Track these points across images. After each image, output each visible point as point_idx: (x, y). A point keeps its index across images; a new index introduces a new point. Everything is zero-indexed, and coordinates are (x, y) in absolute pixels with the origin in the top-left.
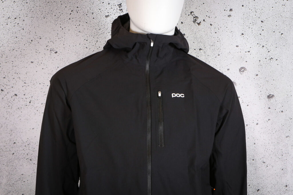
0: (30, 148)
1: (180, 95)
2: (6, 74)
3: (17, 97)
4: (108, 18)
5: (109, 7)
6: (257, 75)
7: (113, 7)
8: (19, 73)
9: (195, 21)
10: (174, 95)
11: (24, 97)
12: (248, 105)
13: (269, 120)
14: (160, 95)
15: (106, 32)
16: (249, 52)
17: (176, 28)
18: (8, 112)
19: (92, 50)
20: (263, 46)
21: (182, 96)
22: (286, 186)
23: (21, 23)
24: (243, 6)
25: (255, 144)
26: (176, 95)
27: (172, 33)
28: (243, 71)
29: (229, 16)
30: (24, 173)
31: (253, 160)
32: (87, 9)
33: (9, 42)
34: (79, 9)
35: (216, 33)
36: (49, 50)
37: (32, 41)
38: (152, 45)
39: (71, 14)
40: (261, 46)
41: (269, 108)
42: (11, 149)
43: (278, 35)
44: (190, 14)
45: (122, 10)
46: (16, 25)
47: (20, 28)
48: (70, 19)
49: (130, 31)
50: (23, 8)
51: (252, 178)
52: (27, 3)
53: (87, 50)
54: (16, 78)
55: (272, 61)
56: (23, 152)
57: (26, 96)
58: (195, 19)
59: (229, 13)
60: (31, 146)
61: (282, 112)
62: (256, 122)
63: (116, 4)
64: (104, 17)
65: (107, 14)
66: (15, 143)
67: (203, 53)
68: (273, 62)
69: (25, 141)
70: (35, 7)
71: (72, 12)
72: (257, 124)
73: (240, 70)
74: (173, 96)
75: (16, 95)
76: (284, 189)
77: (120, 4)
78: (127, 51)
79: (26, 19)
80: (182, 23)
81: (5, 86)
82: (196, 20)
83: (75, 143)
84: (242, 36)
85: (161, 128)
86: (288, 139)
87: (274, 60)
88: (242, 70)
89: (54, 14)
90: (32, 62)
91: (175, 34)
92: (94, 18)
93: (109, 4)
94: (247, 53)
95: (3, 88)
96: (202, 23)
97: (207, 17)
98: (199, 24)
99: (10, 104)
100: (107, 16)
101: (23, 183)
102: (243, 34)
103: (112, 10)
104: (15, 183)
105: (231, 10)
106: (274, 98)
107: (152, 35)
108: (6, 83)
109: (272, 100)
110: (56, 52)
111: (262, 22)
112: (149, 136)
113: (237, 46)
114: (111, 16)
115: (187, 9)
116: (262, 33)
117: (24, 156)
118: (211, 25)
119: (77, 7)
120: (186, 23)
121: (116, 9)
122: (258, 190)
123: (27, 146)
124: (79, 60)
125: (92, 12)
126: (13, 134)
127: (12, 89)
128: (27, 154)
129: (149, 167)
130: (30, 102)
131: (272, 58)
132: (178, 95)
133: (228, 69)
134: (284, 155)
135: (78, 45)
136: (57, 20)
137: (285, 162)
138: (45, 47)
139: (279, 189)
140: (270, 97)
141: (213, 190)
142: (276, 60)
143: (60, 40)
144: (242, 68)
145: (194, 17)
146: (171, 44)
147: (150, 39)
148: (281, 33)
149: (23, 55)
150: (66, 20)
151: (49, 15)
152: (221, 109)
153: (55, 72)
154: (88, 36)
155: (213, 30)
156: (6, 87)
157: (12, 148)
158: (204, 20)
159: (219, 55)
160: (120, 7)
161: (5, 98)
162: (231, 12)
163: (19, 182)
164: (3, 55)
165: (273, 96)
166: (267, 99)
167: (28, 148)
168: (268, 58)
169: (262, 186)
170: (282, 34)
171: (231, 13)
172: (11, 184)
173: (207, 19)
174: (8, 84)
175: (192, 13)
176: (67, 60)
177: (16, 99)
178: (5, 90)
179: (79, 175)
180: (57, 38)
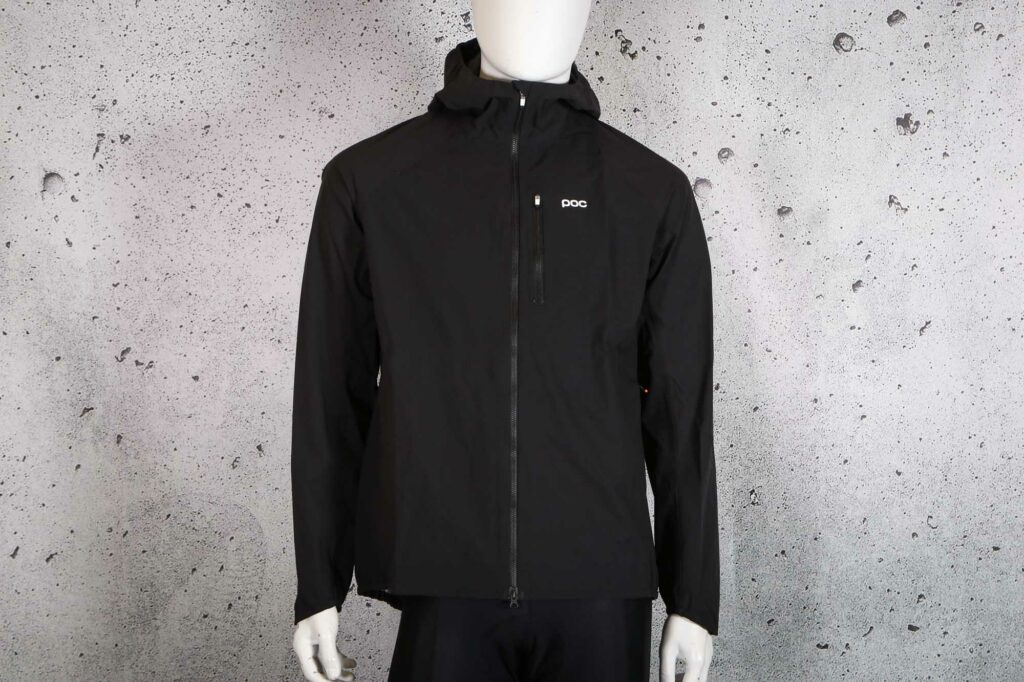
0: (278, 318)
1: (579, 204)
2: (227, 161)
3: (251, 210)
4: (442, 44)
5: (442, 20)
6: (756, 165)
7: (450, 19)
8: (254, 161)
9: (624, 51)
10: (566, 203)
11: (265, 210)
12: (736, 230)
13: (781, 260)
14: (537, 202)
15: (436, 73)
16: (739, 115)
17: (574, 68)
18: (231, 242)
19: (407, 110)
20: (769, 104)
21: (583, 204)
22: (816, 401)
23: (258, 54)
24: (727, 18)
25: (749, 311)
26: (570, 203)
27: (564, 79)
28: (726, 157)
29: (698, 39)
30: (266, 370)
31: (746, 345)
32: (396, 25)
33: (234, 95)
34: (379, 23)
35: (669, 75)
36: (318, 111)
37: (281, 91)
38: (523, 102)
39: (362, 34)
40: (766, 104)
41: (781, 236)
42: (238, 318)
43: (801, 79)
44: (614, 34)
45: (469, 25)
46: (249, 57)
47: (257, 65)
48: (360, 45)
49: (481, 76)
50: (263, 23)
51: (744, 382)
52: (271, 11)
53: (398, 110)
54: (248, 170)
55: (787, 136)
56: (263, 324)
57: (269, 208)
58: (624, 45)
59: (696, 32)
60: (278, 312)
61: (809, 243)
62: (753, 265)
63: (459, 14)
64: (433, 40)
65: (439, 35)
66: (246, 306)
67: (641, 119)
68: (791, 137)
69: (267, 303)
70: (288, 20)
71: (365, 32)
72: (755, 269)
73: (719, 154)
74: (564, 205)
75: (248, 205)
76: (811, 406)
77: (467, 14)
78: (474, 114)
79: (269, 45)
80: (597, 53)
81: (226, 187)
82: (626, 48)
83: (370, 298)
84: (725, 81)
85: (539, 266)
86: (820, 300)
87: (793, 133)
88: (723, 155)
89: (328, 35)
90: (281, 137)
91: (572, 81)
92: (410, 44)
93: (443, 13)
94: (736, 118)
95: (221, 192)
96: (641, 53)
97: (650, 42)
98: (633, 56)
99: (235, 225)
100: (438, 40)
101: (264, 390)
102: (726, 78)
103: (449, 26)
104: (248, 389)
105: (701, 26)
106: (791, 215)
107: (523, 83)
108: (228, 181)
109: (788, 219)
110: (332, 116)
111: (767, 51)
112: (515, 283)
113: (714, 104)
114: (448, 40)
115: (608, 24)
116: (768, 75)
117: (266, 333)
118: (659, 58)
119: (377, 20)
120: (605, 55)
121: (457, 23)
122: (756, 409)
123: (271, 312)
124: (379, 131)
125: (408, 30)
126: (243, 287)
127: (240, 193)
128: (272, 329)
129: (515, 344)
130: (277, 221)
131: (787, 129)
132: (574, 203)
133: (695, 153)
134: (811, 335)
135: (377, 100)
136: (333, 47)
137: (813, 351)
138: (309, 105)
139: (799, 407)
140: (783, 211)
141: (642, 392)
142: (798, 133)
143: (339, 89)
144: (724, 150)
145: (623, 42)
146: (562, 102)
147: (518, 91)
148: (807, 76)
149: (263, 121)
150: (351, 49)
151: (317, 37)
152: (661, 231)
153: (329, 158)
154: (399, 81)
155: (662, 69)
156: (229, 189)
157: (241, 315)
158: (644, 48)
159: (675, 122)
160: (465, 20)
161: (225, 212)
162: (701, 30)
163: (255, 387)
164: (222, 122)
165: (789, 210)
166: (778, 217)
167: (272, 317)
168: (780, 129)
169: (763, 400)
170: (810, 78)
171: (702, 33)
172: (238, 390)
173: (650, 46)
174: (232, 181)
175: (619, 34)
176: (355, 133)
177: (248, 214)
178: (225, 194)
179: (378, 362)
180: (334, 85)
